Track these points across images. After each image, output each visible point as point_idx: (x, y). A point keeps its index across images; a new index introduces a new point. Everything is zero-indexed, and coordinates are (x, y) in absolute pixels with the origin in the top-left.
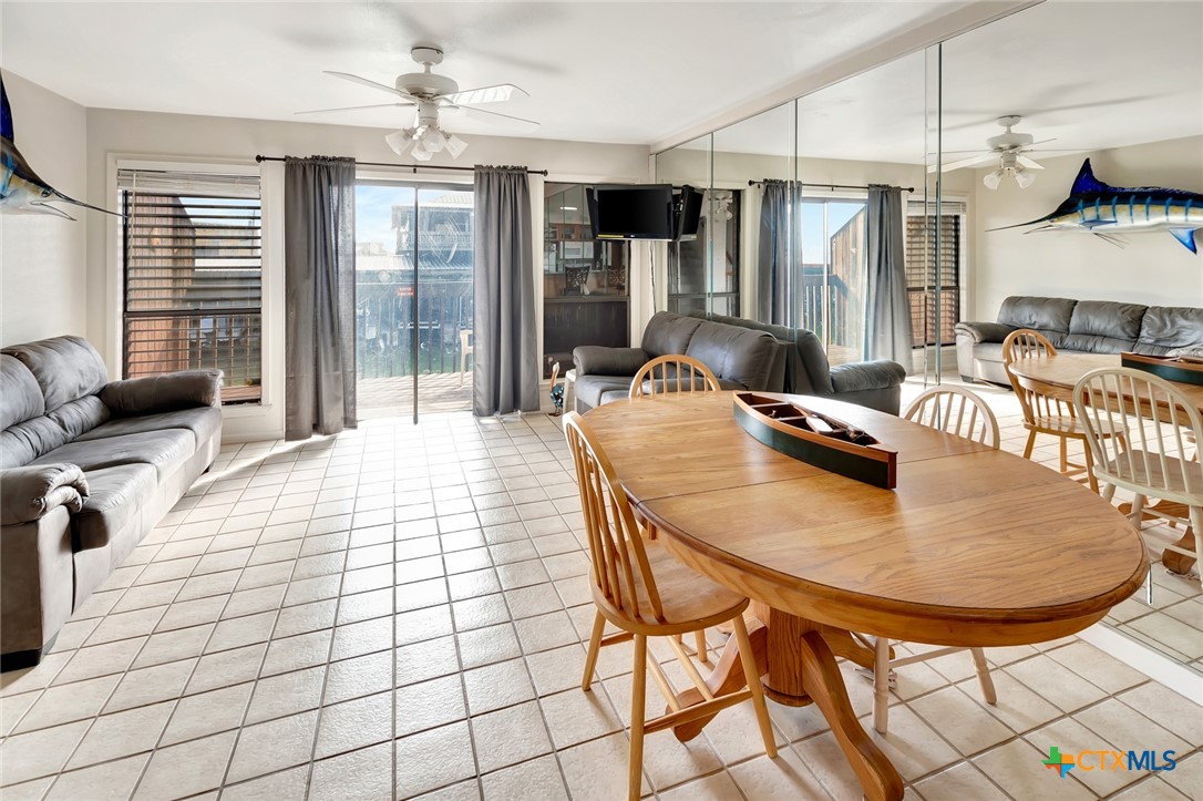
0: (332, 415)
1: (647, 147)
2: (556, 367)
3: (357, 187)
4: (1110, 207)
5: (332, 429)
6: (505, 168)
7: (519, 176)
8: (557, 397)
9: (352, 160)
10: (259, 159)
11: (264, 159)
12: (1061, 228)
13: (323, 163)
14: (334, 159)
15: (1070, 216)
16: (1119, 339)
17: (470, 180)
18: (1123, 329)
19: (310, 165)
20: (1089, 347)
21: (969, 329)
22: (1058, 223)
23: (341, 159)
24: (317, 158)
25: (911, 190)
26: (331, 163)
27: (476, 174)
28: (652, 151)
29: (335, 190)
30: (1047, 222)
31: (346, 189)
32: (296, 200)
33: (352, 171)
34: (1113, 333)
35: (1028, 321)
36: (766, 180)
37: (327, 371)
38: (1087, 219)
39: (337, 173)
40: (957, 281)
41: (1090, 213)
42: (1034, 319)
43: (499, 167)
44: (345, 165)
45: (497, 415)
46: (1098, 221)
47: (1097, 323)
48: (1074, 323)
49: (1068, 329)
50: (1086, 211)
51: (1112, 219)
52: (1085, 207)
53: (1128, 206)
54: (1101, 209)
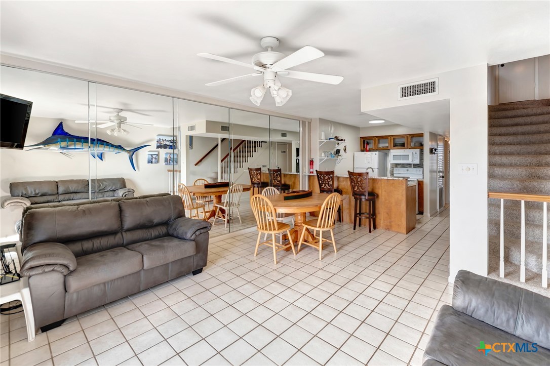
4: (73, 142)
12: (47, 149)
15: (53, 145)
22: (47, 147)
30: (42, 146)
35: (33, 193)
38: (62, 146)
41: (63, 144)
42: (37, 191)
46: (66, 148)
47: (72, 188)
48: (61, 190)
49: (58, 193)
50: (62, 143)
51: (74, 147)
52: (61, 141)
53: (81, 143)
54: (69, 143)
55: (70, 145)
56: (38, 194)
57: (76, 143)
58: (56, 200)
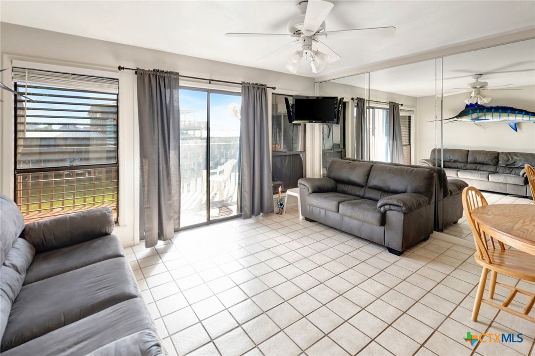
0: (168, 228)
1: (314, 79)
2: (280, 189)
3: (180, 90)
4: (483, 113)
5: (168, 236)
6: (256, 84)
7: (262, 88)
8: (281, 205)
9: (177, 74)
10: (120, 68)
11: (123, 68)
12: (461, 121)
13: (161, 74)
14: (167, 72)
15: (466, 117)
16: (490, 165)
17: (239, 90)
18: (492, 161)
19: (153, 75)
20: (478, 168)
21: (427, 162)
22: (460, 119)
23: (170, 73)
24: (158, 71)
25: (402, 105)
26: (166, 75)
27: (242, 87)
28: (316, 81)
29: (168, 92)
30: (456, 119)
31: (174, 91)
32: (145, 96)
33: (177, 80)
34: (487, 163)
35: (449, 159)
36: (358, 98)
37: (164, 201)
38: (473, 118)
39: (170, 81)
40: (410, 142)
41: (475, 116)
42: (451, 158)
43: (253, 84)
44: (173, 76)
45: (253, 217)
46: (477, 119)
47: (480, 159)
48: (470, 159)
49: (467, 162)
50: (473, 115)
51: (484, 118)
52: (472, 113)
53: (491, 113)
54: (480, 114)
55: (481, 116)
56: (451, 160)
57: (486, 113)
58: (464, 168)
